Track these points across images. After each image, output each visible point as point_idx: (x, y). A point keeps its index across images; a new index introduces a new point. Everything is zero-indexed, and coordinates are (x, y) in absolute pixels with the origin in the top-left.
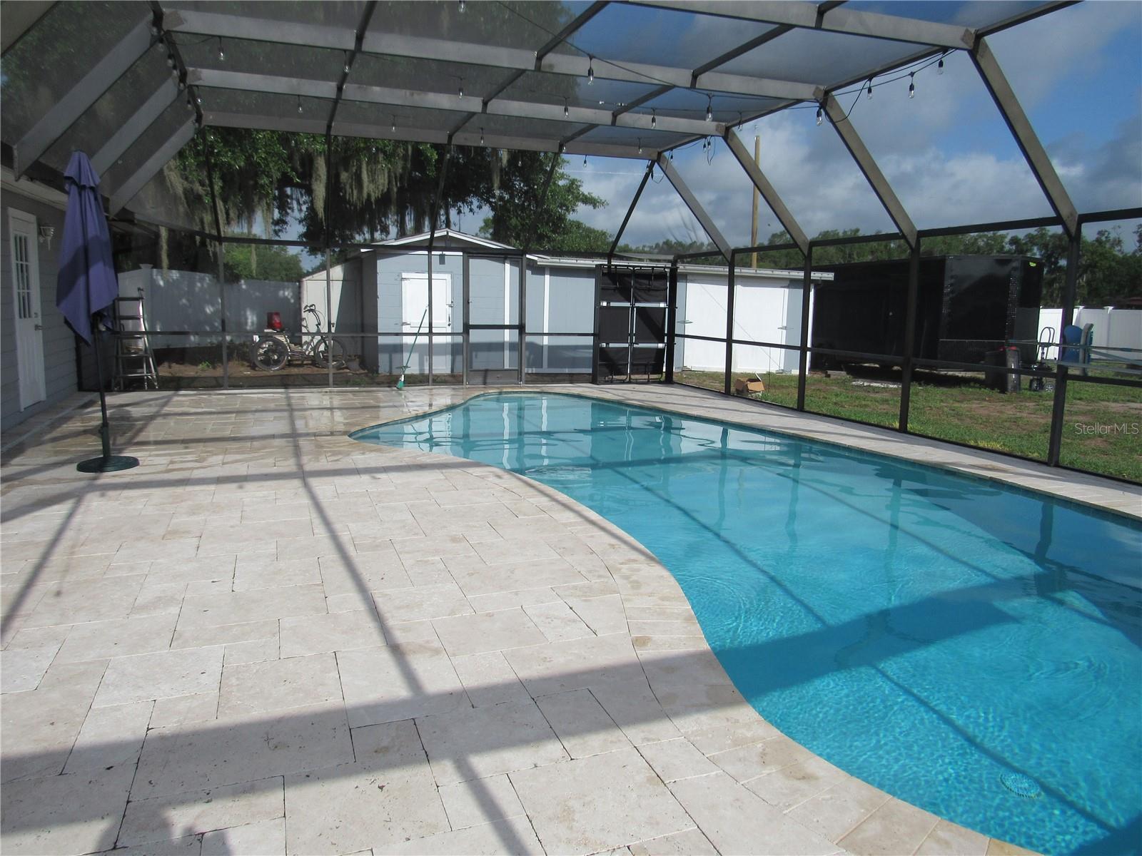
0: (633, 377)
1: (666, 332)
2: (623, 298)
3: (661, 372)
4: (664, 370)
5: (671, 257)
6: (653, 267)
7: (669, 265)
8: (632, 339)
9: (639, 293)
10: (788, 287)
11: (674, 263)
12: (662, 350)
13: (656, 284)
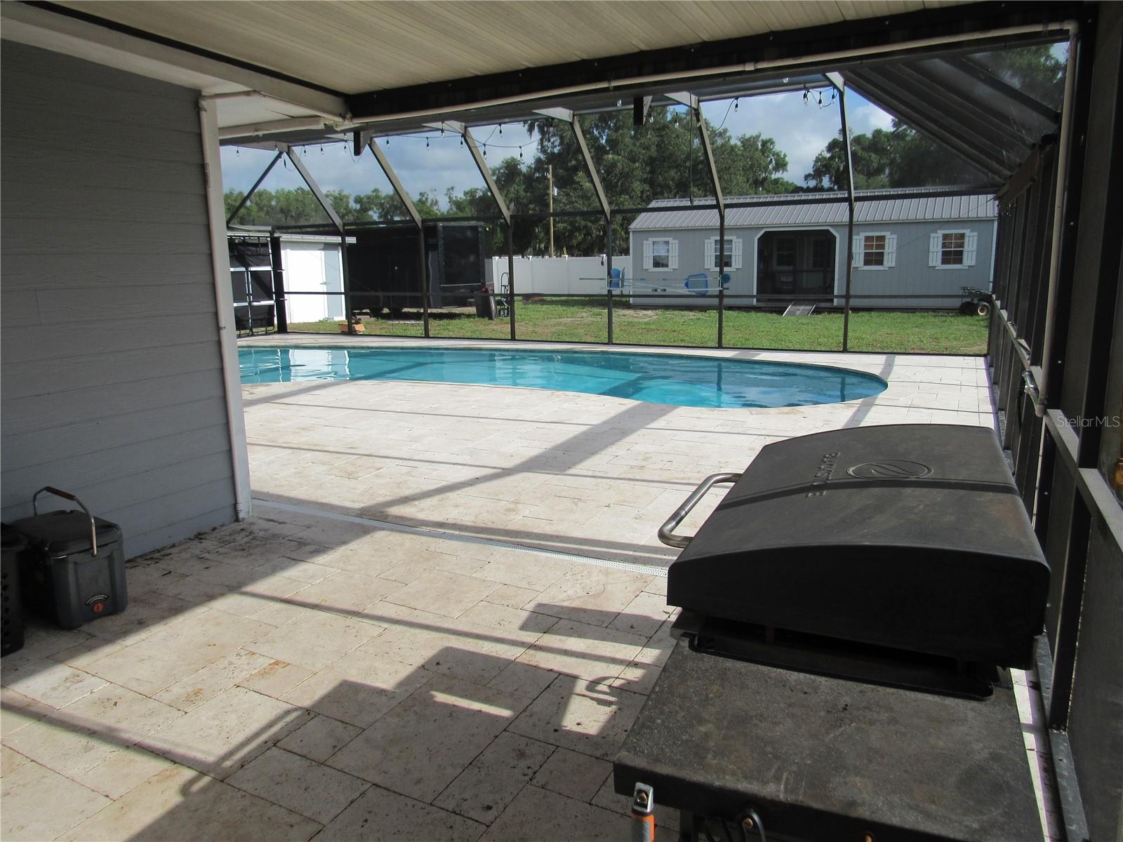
0: (254, 330)
1: (274, 291)
2: (238, 264)
3: (272, 324)
4: (276, 322)
5: (269, 228)
6: (258, 237)
7: (268, 235)
8: (250, 299)
9: (251, 259)
10: (323, 249)
11: (272, 233)
12: (271, 307)
13: (262, 250)
